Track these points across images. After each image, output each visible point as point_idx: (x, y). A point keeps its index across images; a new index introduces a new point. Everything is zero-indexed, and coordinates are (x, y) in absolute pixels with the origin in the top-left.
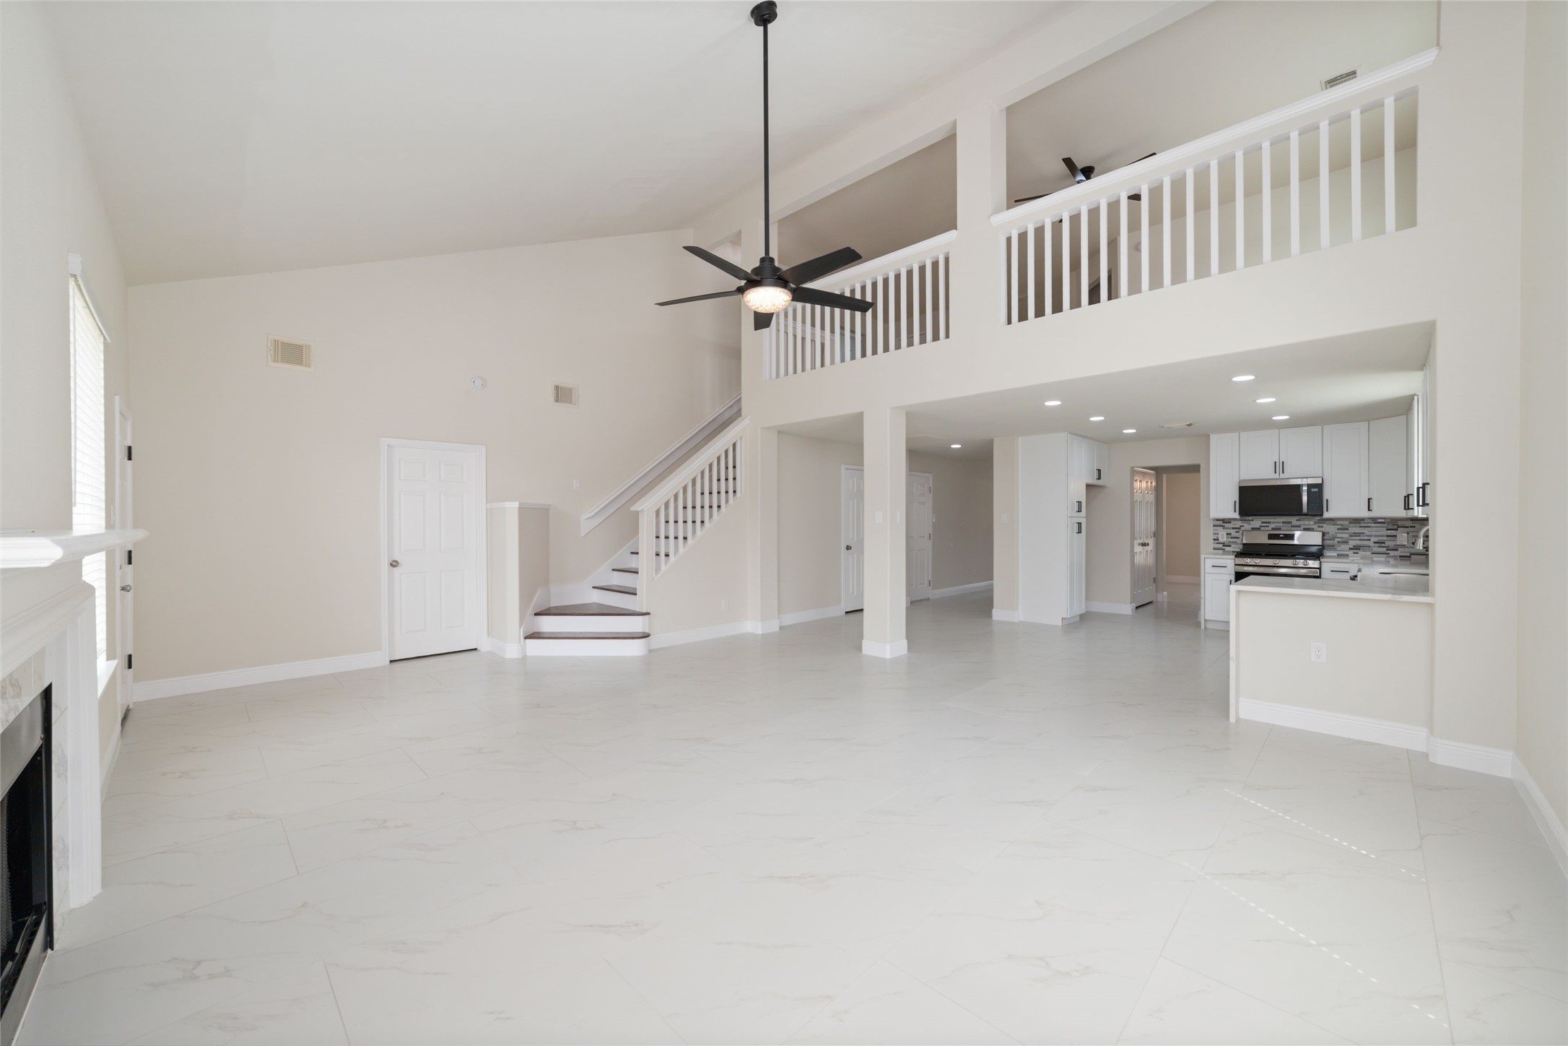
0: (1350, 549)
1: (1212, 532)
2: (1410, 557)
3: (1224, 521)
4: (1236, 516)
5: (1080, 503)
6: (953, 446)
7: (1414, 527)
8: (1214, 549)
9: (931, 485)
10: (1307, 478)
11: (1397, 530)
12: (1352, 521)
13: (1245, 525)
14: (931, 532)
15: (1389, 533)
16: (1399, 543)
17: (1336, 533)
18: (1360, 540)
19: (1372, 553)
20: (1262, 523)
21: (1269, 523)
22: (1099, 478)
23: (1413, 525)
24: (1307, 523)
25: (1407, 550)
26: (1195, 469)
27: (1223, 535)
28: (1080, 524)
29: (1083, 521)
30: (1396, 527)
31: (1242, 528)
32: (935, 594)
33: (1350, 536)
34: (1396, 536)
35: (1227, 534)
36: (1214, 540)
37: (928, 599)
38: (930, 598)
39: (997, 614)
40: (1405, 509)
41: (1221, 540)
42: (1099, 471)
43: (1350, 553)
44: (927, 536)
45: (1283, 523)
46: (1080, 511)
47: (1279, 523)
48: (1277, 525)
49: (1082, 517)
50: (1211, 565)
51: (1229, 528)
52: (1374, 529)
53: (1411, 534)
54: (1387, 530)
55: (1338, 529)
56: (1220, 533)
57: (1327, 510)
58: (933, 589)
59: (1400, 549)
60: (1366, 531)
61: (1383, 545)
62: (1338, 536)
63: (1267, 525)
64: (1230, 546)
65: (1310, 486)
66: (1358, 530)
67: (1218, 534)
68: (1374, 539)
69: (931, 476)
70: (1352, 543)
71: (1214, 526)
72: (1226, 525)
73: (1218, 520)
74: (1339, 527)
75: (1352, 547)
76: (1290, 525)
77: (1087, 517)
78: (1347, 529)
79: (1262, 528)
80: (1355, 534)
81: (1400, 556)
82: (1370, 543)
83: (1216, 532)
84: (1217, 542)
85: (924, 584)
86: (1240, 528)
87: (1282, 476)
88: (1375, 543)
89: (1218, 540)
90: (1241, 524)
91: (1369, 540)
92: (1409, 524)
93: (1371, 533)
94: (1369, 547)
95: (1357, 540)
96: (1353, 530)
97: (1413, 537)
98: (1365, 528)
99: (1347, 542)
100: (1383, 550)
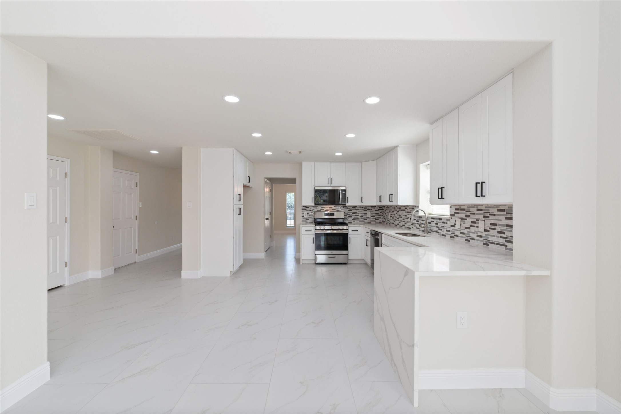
0: (353, 219)
1: (301, 212)
2: (371, 222)
3: (307, 207)
4: (313, 204)
5: (240, 195)
6: (152, 152)
7: (372, 209)
8: (302, 221)
9: (138, 181)
10: (341, 187)
11: (367, 211)
12: (353, 207)
14: (137, 214)
15: (364, 212)
16: (367, 217)
17: (348, 212)
18: (356, 215)
19: (359, 221)
20: (321, 208)
21: (324, 208)
22: (249, 182)
23: (371, 209)
24: (338, 208)
25: (370, 219)
26: (293, 181)
27: (306, 214)
28: (240, 209)
29: (242, 207)
30: (366, 210)
32: (139, 258)
33: (353, 214)
34: (366, 213)
35: (308, 213)
36: (302, 216)
37: (136, 262)
38: (137, 262)
39: (185, 274)
40: (390, 201)
41: (305, 216)
42: (249, 177)
43: (352, 221)
44: (134, 218)
45: (329, 208)
46: (240, 200)
48: (327, 209)
49: (241, 205)
50: (305, 230)
51: (308, 211)
52: (360, 211)
53: (371, 213)
54: (364, 211)
55: (349, 211)
56: (305, 213)
57: (348, 202)
58: (139, 255)
59: (368, 219)
60: (357, 211)
61: (363, 217)
62: (349, 213)
63: (323, 209)
64: (308, 219)
65: (342, 190)
66: (355, 211)
67: (304, 213)
68: (360, 215)
69: (138, 175)
70: (353, 217)
71: (302, 209)
72: (307, 209)
73: (304, 206)
74: (349, 210)
75: (353, 218)
76: (332, 209)
77: (244, 204)
78: (351, 211)
79: (321, 211)
80: (354, 213)
81: (368, 222)
82: (359, 217)
83: (303, 212)
84: (303, 217)
85: (131, 252)
86: (313, 211)
87: (332, 185)
88: (360, 216)
89: (304, 216)
90: (314, 209)
91: (358, 215)
92: (370, 208)
93: (359, 212)
94: (358, 218)
95: (354, 215)
96: (353, 211)
97: (372, 213)
98: (358, 210)
99: (351, 216)
100: (363, 219)
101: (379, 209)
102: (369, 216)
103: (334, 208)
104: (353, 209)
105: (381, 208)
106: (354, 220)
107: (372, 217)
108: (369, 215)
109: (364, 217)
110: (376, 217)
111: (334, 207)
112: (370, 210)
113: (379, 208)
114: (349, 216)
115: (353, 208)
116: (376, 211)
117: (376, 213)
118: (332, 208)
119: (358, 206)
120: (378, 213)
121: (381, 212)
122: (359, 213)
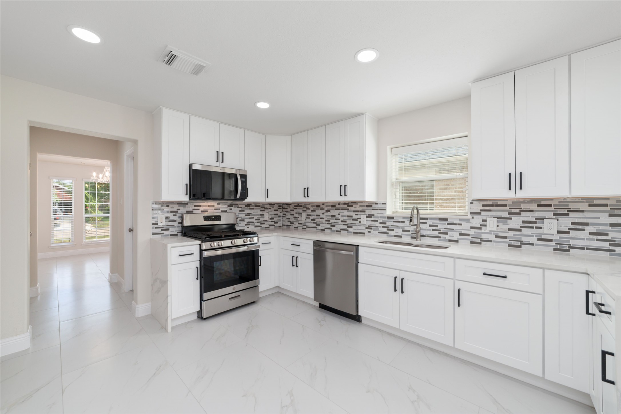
0: (246, 225)
1: (151, 216)
2: (269, 227)
3: (164, 205)
4: (186, 199)
8: (153, 233)
11: (264, 211)
13: (181, 208)
15: (262, 213)
16: (265, 220)
18: (250, 218)
19: (255, 227)
21: (200, 206)
23: (270, 208)
25: (268, 223)
27: (161, 219)
31: (179, 211)
33: (246, 215)
34: (264, 215)
36: (153, 224)
41: (160, 224)
45: (209, 206)
47: (206, 206)
48: (205, 208)
51: (167, 212)
52: (256, 210)
53: (270, 213)
54: (261, 211)
55: (240, 211)
57: (248, 196)
59: (266, 223)
60: (252, 212)
61: (259, 221)
62: (240, 215)
63: (198, 208)
64: (168, 230)
66: (249, 211)
67: (157, 218)
68: (256, 217)
70: (247, 221)
71: (153, 210)
72: (165, 209)
73: (156, 203)
74: (240, 209)
75: (246, 223)
76: (213, 208)
78: (244, 211)
79: (195, 211)
80: (248, 215)
81: (266, 228)
83: (155, 216)
84: (156, 226)
86: (177, 212)
87: (221, 164)
88: (256, 220)
89: (157, 224)
90: (180, 209)
91: (253, 218)
92: (268, 207)
93: (254, 213)
94: (254, 222)
95: (248, 218)
96: (247, 211)
97: (270, 215)
98: (253, 209)
99: (244, 220)
100: (259, 224)
101: (278, 208)
102: (267, 219)
103: (216, 206)
104: (246, 208)
105: (281, 206)
106: (248, 226)
107: (271, 220)
108: (267, 217)
109: (261, 220)
110: (275, 219)
111: (218, 204)
112: (268, 209)
113: (279, 206)
114: (240, 220)
115: (246, 206)
116: (275, 210)
117: (275, 214)
118: (214, 206)
119: (254, 203)
120: (277, 214)
121: (280, 213)
122: (254, 215)
